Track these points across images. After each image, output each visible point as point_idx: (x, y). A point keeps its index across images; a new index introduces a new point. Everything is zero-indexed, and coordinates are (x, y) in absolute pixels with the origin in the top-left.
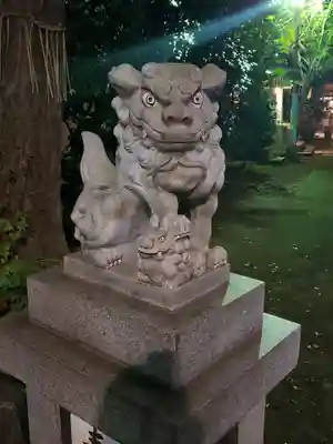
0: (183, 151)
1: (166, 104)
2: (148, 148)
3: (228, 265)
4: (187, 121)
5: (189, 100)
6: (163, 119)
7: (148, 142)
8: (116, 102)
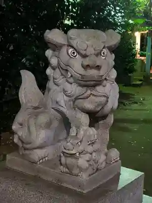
0: (94, 86)
1: (84, 56)
2: (71, 84)
3: (120, 161)
4: (98, 68)
5: (98, 54)
6: (83, 66)
7: (71, 80)
8: (49, 53)
